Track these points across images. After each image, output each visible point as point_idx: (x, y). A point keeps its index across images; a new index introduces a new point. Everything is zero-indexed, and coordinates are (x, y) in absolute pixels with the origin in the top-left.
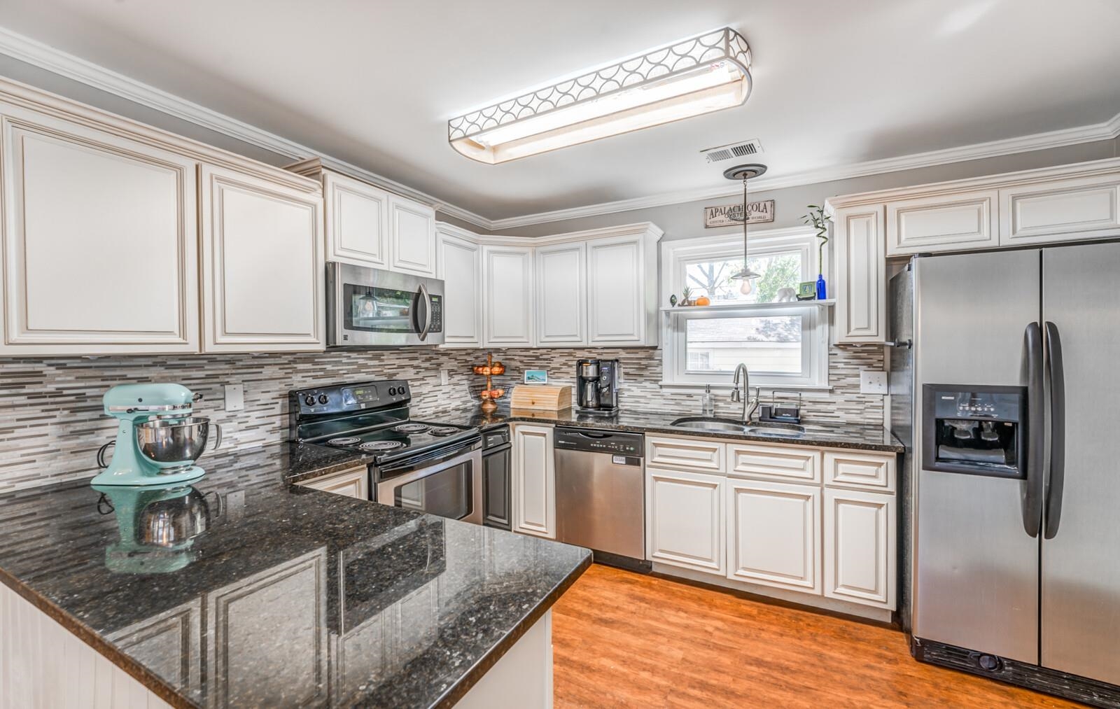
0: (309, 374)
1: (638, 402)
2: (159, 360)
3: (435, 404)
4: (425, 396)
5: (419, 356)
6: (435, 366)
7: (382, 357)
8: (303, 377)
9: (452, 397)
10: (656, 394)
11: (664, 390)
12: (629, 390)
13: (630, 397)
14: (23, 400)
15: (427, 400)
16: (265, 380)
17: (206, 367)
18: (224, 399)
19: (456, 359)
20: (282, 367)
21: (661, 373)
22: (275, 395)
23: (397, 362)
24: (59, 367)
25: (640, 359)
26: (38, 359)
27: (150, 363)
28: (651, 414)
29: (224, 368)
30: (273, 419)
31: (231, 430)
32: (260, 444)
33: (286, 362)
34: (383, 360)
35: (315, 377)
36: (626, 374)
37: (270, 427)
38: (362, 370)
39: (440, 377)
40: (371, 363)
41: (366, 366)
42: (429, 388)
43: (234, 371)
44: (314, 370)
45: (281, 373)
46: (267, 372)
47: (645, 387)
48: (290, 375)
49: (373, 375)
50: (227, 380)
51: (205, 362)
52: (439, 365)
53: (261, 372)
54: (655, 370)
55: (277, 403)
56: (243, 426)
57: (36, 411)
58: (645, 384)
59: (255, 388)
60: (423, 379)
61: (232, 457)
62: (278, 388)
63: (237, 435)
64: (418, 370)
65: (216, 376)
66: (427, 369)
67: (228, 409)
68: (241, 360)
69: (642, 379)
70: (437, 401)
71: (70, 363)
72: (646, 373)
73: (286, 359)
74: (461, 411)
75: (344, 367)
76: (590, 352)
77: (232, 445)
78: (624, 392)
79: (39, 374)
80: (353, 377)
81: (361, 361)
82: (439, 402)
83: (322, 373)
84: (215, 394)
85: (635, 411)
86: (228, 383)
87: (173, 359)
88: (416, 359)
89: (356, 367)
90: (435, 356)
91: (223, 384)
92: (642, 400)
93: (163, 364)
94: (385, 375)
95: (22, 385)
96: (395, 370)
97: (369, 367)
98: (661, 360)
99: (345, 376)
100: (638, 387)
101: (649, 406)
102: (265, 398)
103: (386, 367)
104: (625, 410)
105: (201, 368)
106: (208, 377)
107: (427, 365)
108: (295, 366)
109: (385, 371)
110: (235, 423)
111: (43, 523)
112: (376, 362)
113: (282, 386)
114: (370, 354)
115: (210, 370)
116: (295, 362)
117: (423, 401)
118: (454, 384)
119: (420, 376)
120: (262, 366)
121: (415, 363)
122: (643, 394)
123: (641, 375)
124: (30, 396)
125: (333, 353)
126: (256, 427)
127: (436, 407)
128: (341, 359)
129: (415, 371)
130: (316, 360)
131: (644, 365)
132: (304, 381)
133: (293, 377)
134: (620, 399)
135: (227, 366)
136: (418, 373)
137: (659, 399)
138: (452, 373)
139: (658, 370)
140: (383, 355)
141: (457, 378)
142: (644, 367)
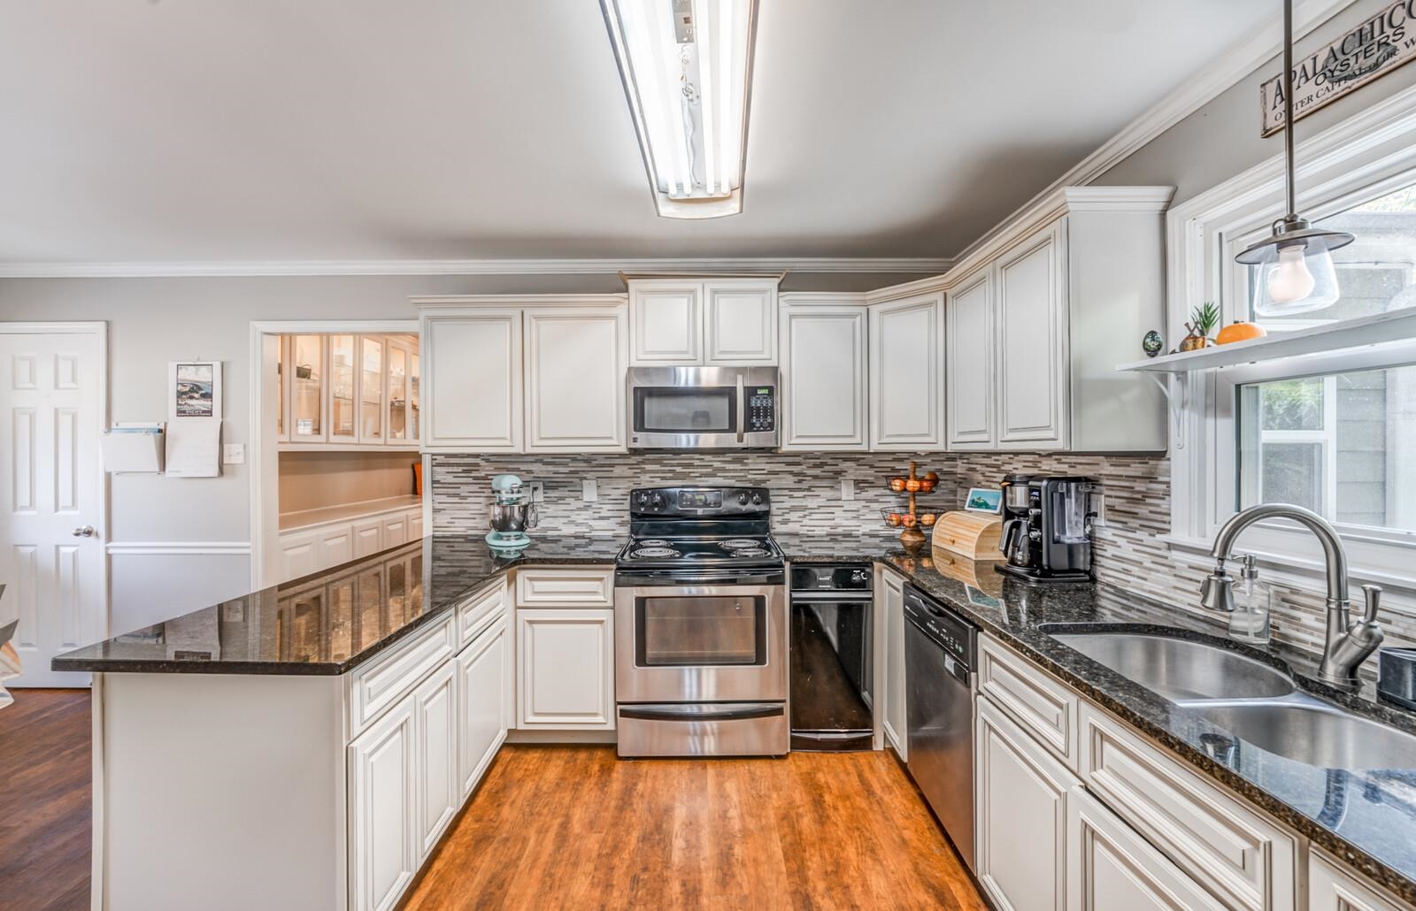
0: (658, 475)
1: (1127, 572)
2: (539, 457)
3: (831, 523)
4: (811, 511)
5: (803, 461)
6: (831, 474)
7: (745, 461)
8: (651, 477)
9: (862, 517)
10: (1161, 561)
11: (1175, 555)
12: (1113, 543)
13: (1116, 558)
14: (470, 480)
15: (814, 516)
16: (616, 477)
17: (570, 465)
18: (582, 491)
19: (872, 467)
20: (630, 467)
21: (1169, 515)
22: (625, 492)
23: (768, 467)
24: (487, 461)
25: (1134, 478)
26: (477, 456)
27: (533, 460)
28: (1150, 603)
29: (582, 466)
30: (622, 513)
31: (588, 517)
32: (611, 533)
33: (634, 462)
34: (746, 464)
35: (663, 478)
36: (1111, 509)
37: (619, 520)
38: (719, 474)
39: (840, 490)
40: (728, 466)
41: (724, 470)
42: (821, 501)
43: (590, 469)
44: (663, 472)
45: (630, 473)
46: (618, 471)
47: (1139, 542)
48: (639, 475)
49: (734, 481)
50: (585, 475)
51: (569, 460)
52: (839, 473)
53: (612, 471)
54: (1158, 506)
55: (626, 499)
56: (597, 515)
57: (475, 488)
58: (1140, 535)
59: (608, 484)
60: (809, 489)
61: (587, 540)
62: (625, 487)
63: (592, 523)
64: (800, 478)
65: (577, 472)
66: (815, 477)
67: (585, 500)
68: (595, 460)
69: (1134, 523)
70: (834, 519)
71: (492, 459)
72: (1143, 510)
73: (634, 460)
74: (881, 539)
75: (696, 470)
76: (1059, 462)
77: (587, 530)
78: (1106, 547)
79: (477, 465)
80: (707, 481)
81: (717, 465)
82: (837, 521)
83: (671, 475)
84: (575, 486)
85: (1123, 592)
86: (585, 478)
87: (547, 458)
88: (799, 464)
89: (710, 470)
90: (830, 461)
91: (582, 479)
92: (1135, 570)
93: (541, 461)
94: (750, 481)
95: (470, 471)
96: (764, 476)
97: (729, 471)
98: (1168, 483)
99: (698, 479)
100: (1131, 541)
101: (1147, 585)
102: (616, 494)
103: (750, 472)
104: (1108, 585)
105: (566, 465)
106: (571, 472)
107: (817, 472)
108: (644, 466)
109: (750, 477)
110: (590, 512)
111: (478, 558)
112: (738, 466)
113: (631, 484)
114: (729, 457)
115: (573, 466)
116: (643, 463)
117: (808, 517)
118: (868, 501)
119: (804, 485)
120: (613, 465)
121: (796, 469)
122: (1136, 556)
123: (1134, 515)
124: (475, 478)
125: (683, 455)
126: (608, 518)
127: (832, 527)
128: (692, 461)
129: (796, 479)
130: (665, 462)
131: (1139, 492)
132: (653, 482)
133: (642, 478)
134: (1098, 558)
135: (585, 465)
136: (800, 481)
137: (1165, 573)
138: (859, 484)
139: (1164, 505)
140: (748, 459)
141: (871, 493)
142: (1139, 496)
